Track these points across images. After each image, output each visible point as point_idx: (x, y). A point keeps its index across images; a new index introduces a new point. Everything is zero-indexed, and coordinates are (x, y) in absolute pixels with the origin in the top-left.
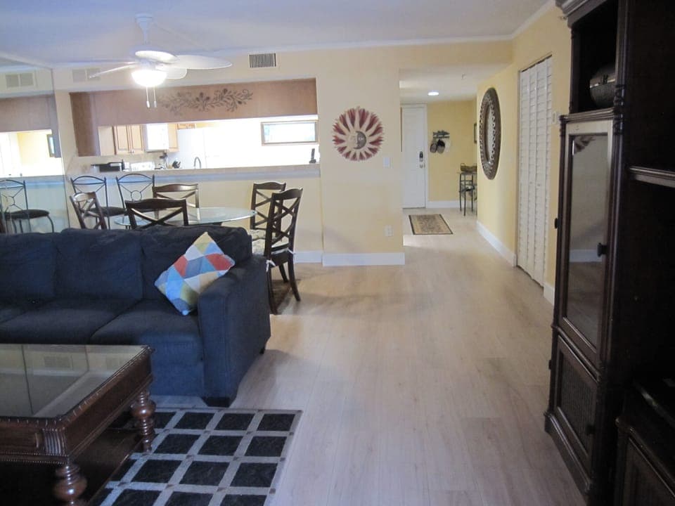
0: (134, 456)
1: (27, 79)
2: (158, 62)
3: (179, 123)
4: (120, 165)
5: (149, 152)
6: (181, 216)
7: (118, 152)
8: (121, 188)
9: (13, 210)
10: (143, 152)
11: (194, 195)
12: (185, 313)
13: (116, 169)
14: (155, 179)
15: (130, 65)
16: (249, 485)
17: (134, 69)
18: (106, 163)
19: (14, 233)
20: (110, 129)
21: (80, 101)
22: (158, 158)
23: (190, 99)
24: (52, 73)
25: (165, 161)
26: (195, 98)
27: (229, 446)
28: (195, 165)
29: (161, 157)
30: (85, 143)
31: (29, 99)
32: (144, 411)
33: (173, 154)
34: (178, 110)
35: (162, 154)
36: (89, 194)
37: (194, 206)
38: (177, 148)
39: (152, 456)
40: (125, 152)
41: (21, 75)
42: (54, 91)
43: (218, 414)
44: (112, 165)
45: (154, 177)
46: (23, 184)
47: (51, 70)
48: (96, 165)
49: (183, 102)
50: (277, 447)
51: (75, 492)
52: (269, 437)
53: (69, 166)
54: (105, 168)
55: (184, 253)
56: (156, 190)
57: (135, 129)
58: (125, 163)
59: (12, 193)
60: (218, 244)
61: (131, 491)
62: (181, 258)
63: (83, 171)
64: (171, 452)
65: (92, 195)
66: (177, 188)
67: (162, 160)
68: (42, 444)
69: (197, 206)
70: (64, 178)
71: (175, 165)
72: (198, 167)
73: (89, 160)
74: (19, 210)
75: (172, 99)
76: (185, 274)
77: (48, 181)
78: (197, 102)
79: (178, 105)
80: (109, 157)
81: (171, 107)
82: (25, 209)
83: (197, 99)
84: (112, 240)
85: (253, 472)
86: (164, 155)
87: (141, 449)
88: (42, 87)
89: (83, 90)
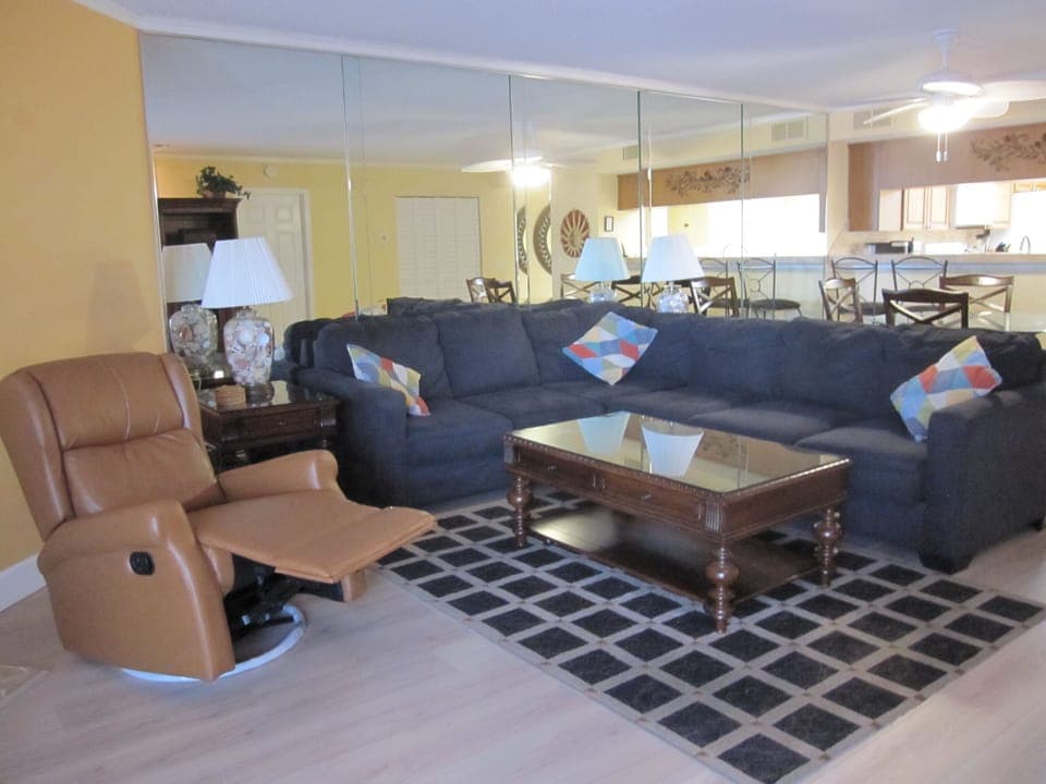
0: (806, 585)
1: (796, 128)
2: (957, 97)
3: (1018, 182)
4: (906, 245)
5: (959, 228)
6: (958, 316)
7: (906, 226)
8: (897, 277)
9: (755, 298)
10: (946, 227)
11: (1005, 293)
12: (918, 438)
13: (900, 250)
14: (948, 267)
15: (917, 103)
16: (932, 656)
17: (923, 108)
18: (888, 241)
19: (745, 317)
20: (898, 194)
21: (860, 155)
22: (974, 238)
23: (1026, 144)
24: (828, 120)
25: (985, 242)
26: (1033, 143)
27: (928, 612)
28: (1021, 248)
29: (979, 237)
30: (860, 213)
31: (795, 155)
32: (827, 535)
33: (1001, 232)
34: (1003, 162)
35: (981, 232)
36: (846, 281)
37: (1002, 309)
38: (1008, 222)
39: (829, 592)
40: (918, 227)
41: (789, 124)
42: (827, 144)
43: (932, 577)
44: (894, 245)
45: (946, 263)
46: (773, 266)
47: (827, 114)
48: (872, 244)
49: (1012, 150)
50: (995, 633)
51: (726, 576)
52: (988, 620)
53: (833, 245)
54: (884, 248)
55: (937, 361)
56: (944, 282)
57: (939, 193)
58: (915, 243)
59: (759, 276)
60: (987, 355)
61: (791, 614)
62: (931, 367)
63: (853, 252)
64: (852, 595)
65: (852, 283)
66: (974, 280)
67: (980, 241)
68: (703, 517)
69: (1007, 310)
70: (824, 260)
71: (1001, 248)
72: (1025, 251)
73: (862, 237)
74: (764, 298)
75: (996, 145)
76: (930, 388)
77: (804, 264)
78: (1037, 149)
79: (1004, 154)
80: (892, 233)
81: (992, 158)
82: (771, 297)
83: (1038, 144)
84: (848, 335)
85: (945, 646)
86: (985, 233)
87: (816, 579)
88: (815, 138)
89: (865, 140)
